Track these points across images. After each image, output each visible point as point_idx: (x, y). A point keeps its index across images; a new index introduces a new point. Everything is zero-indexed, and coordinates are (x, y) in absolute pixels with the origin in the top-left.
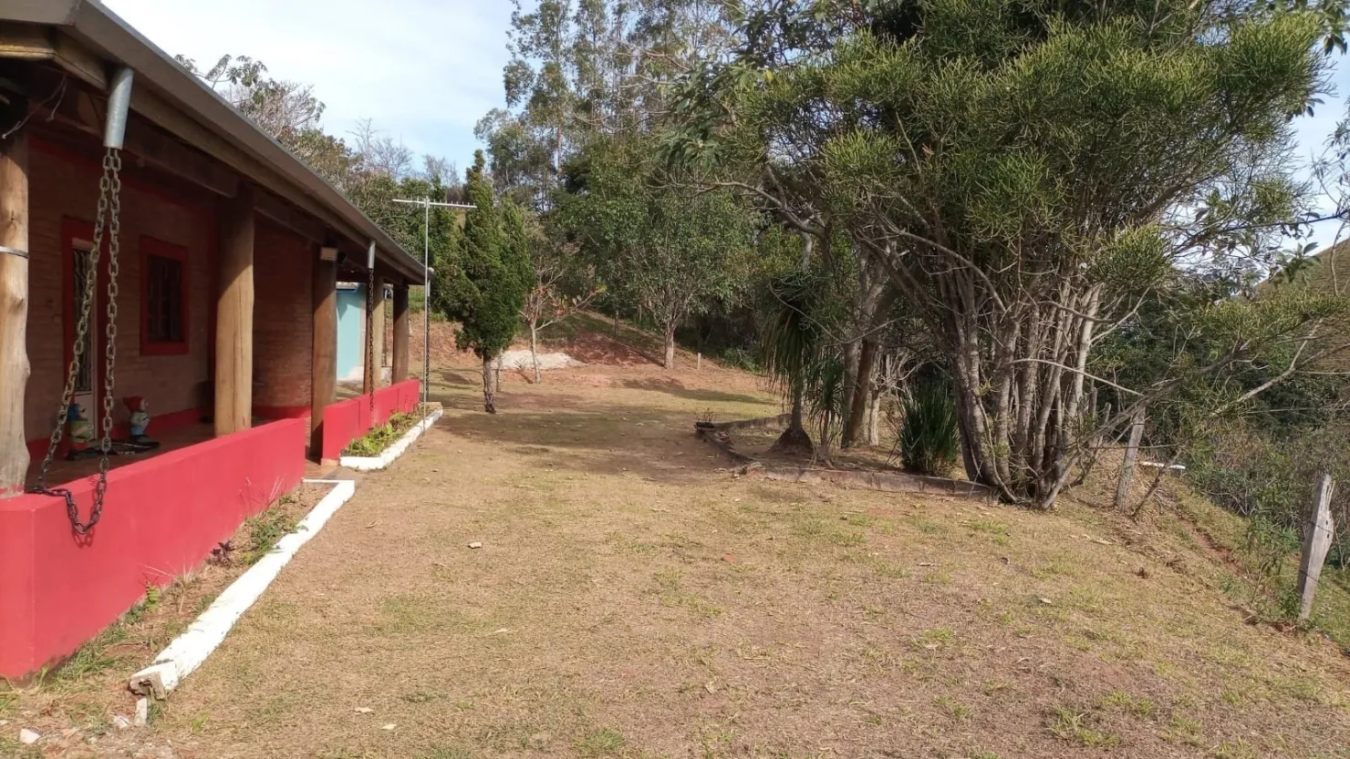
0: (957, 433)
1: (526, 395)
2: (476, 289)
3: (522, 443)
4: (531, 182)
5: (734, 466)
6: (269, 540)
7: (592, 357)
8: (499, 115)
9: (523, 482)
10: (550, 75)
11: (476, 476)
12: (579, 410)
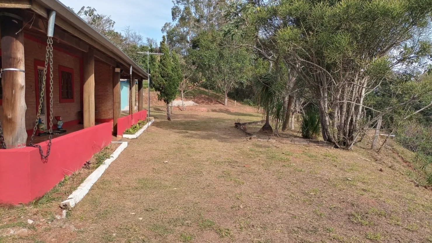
0: (320, 125)
1: (180, 115)
2: (164, 81)
3: (179, 130)
4: (181, 46)
5: (247, 137)
6: (102, 161)
7: (201, 102)
9: (180, 142)
10: (187, 10)
11: (165, 140)
12: (197, 119)
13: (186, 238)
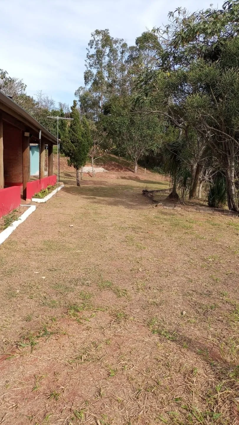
0: (226, 195)
1: (90, 181)
2: (74, 146)
3: (87, 195)
4: (93, 111)
5: (154, 204)
6: (10, 222)
7: (111, 169)
8: (82, 89)
9: (87, 207)
10: (99, 75)
11: (73, 205)
12: (106, 186)
13: (85, 297)
